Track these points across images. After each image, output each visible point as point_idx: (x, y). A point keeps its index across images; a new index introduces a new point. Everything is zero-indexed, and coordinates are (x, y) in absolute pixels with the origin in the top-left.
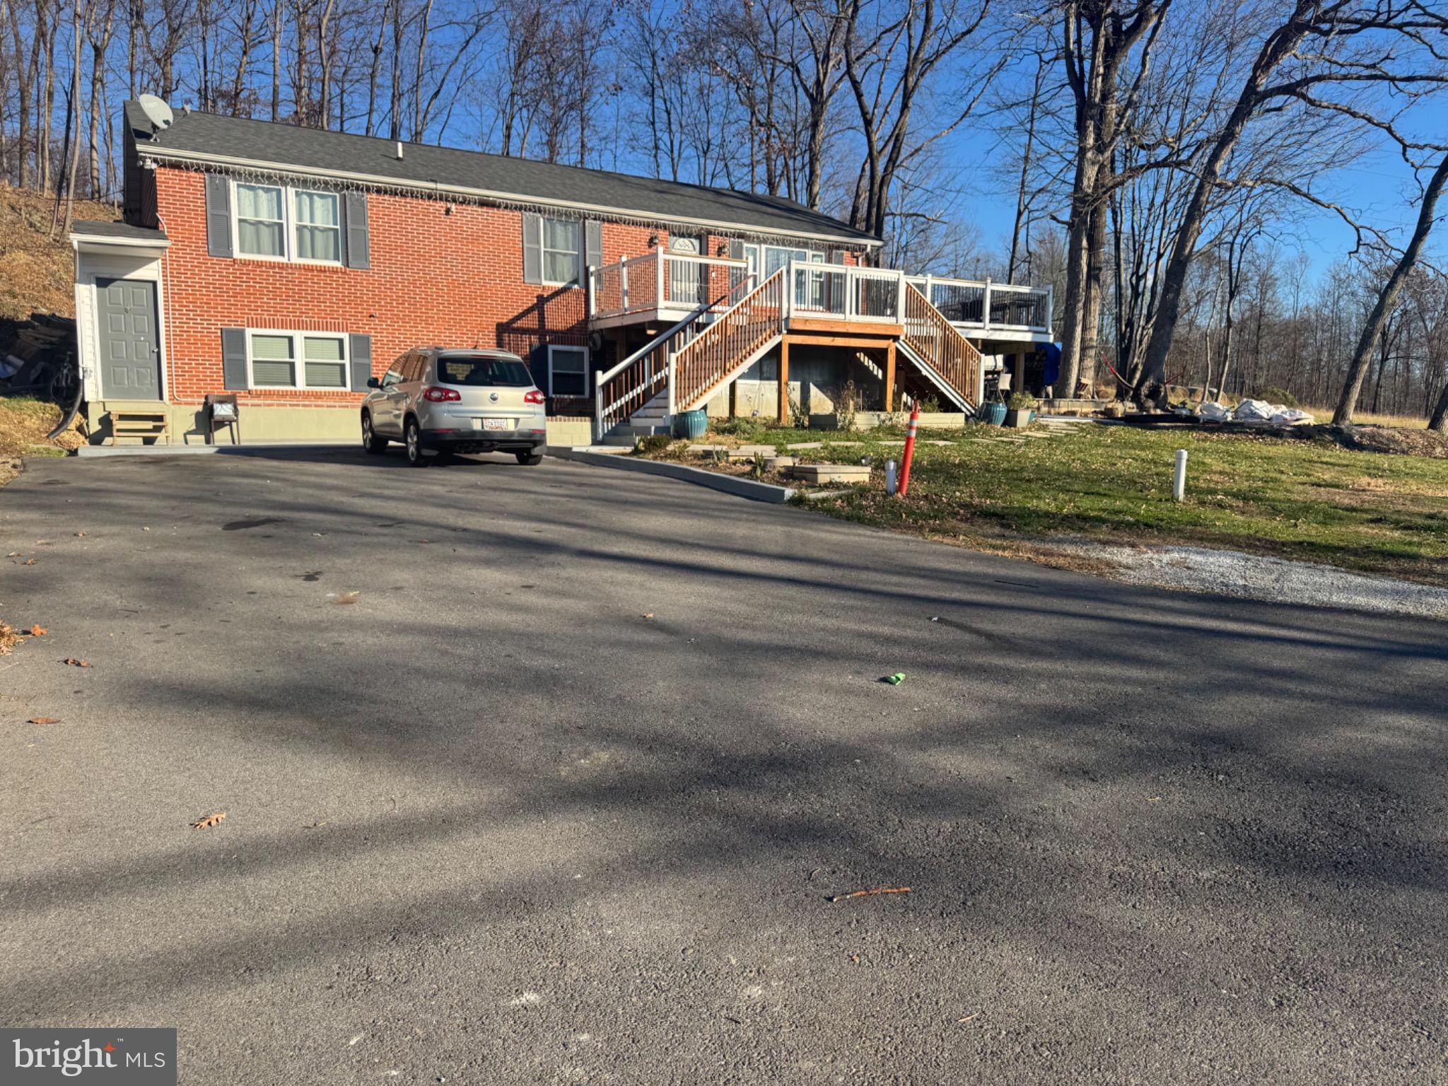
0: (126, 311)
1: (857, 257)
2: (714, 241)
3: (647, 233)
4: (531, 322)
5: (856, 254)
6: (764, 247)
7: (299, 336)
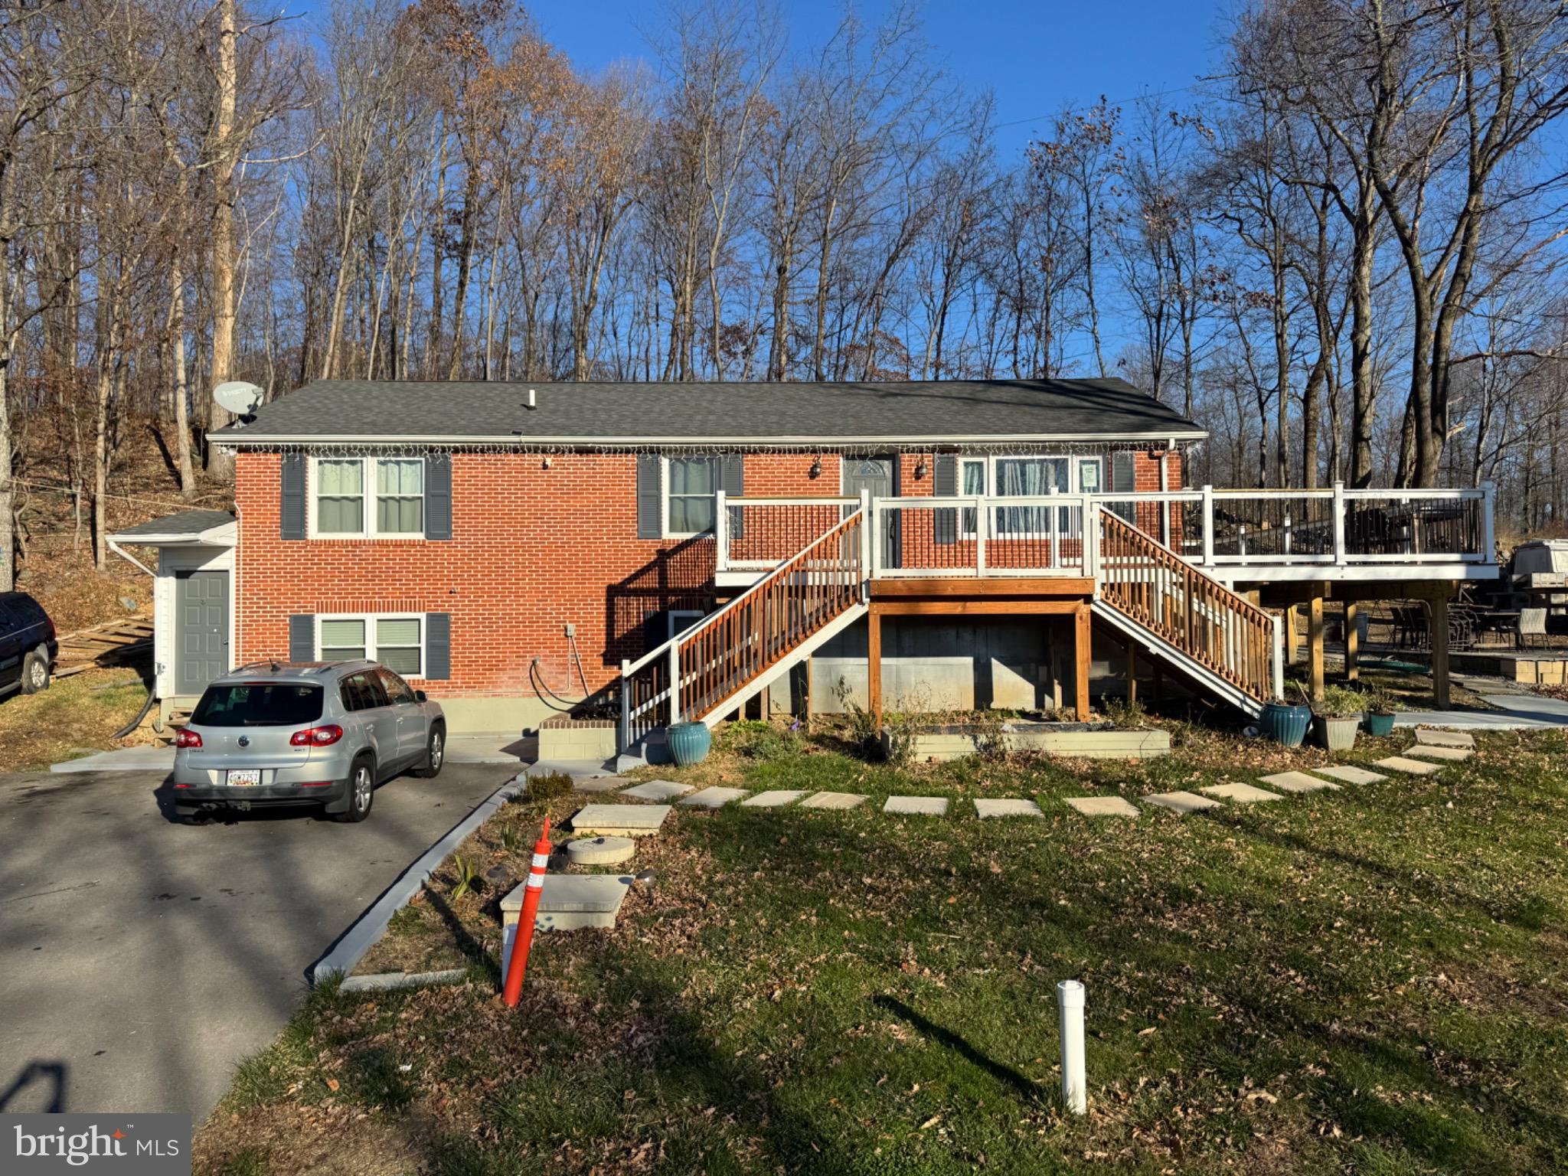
0: (203, 603)
1: (1159, 458)
2: (908, 462)
3: (810, 459)
4: (651, 581)
5: (1156, 453)
6: (993, 459)
7: (371, 618)
